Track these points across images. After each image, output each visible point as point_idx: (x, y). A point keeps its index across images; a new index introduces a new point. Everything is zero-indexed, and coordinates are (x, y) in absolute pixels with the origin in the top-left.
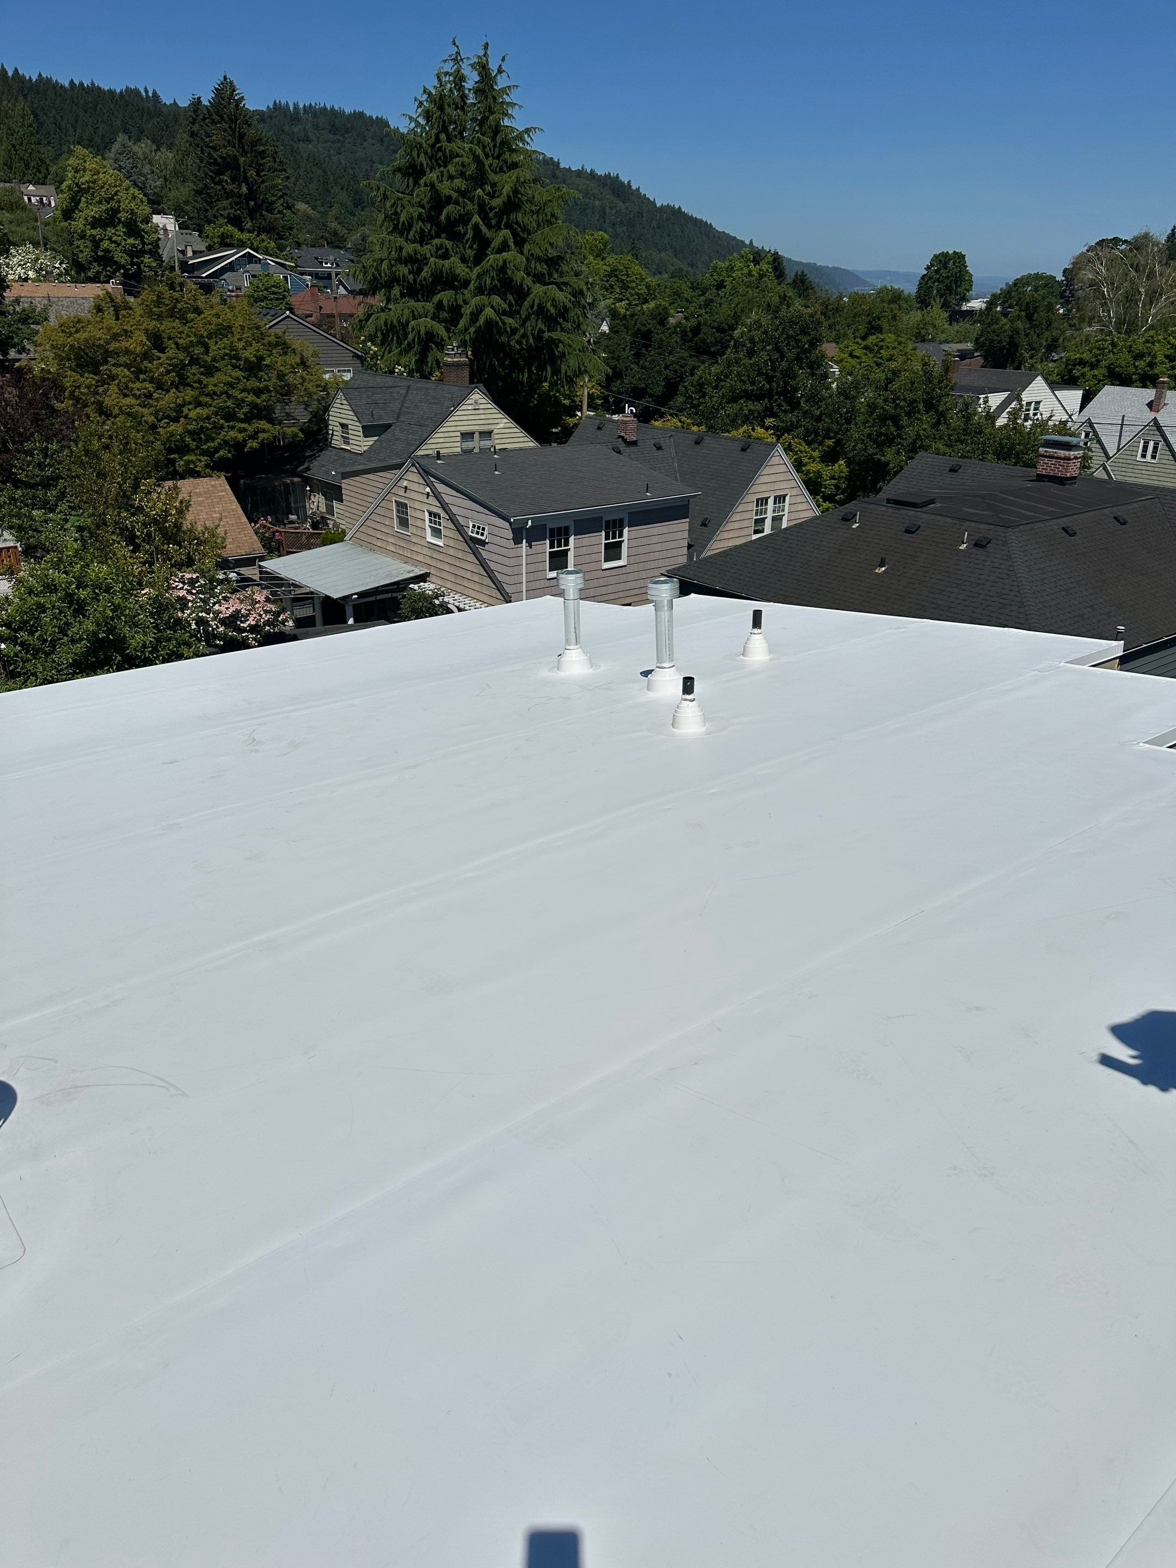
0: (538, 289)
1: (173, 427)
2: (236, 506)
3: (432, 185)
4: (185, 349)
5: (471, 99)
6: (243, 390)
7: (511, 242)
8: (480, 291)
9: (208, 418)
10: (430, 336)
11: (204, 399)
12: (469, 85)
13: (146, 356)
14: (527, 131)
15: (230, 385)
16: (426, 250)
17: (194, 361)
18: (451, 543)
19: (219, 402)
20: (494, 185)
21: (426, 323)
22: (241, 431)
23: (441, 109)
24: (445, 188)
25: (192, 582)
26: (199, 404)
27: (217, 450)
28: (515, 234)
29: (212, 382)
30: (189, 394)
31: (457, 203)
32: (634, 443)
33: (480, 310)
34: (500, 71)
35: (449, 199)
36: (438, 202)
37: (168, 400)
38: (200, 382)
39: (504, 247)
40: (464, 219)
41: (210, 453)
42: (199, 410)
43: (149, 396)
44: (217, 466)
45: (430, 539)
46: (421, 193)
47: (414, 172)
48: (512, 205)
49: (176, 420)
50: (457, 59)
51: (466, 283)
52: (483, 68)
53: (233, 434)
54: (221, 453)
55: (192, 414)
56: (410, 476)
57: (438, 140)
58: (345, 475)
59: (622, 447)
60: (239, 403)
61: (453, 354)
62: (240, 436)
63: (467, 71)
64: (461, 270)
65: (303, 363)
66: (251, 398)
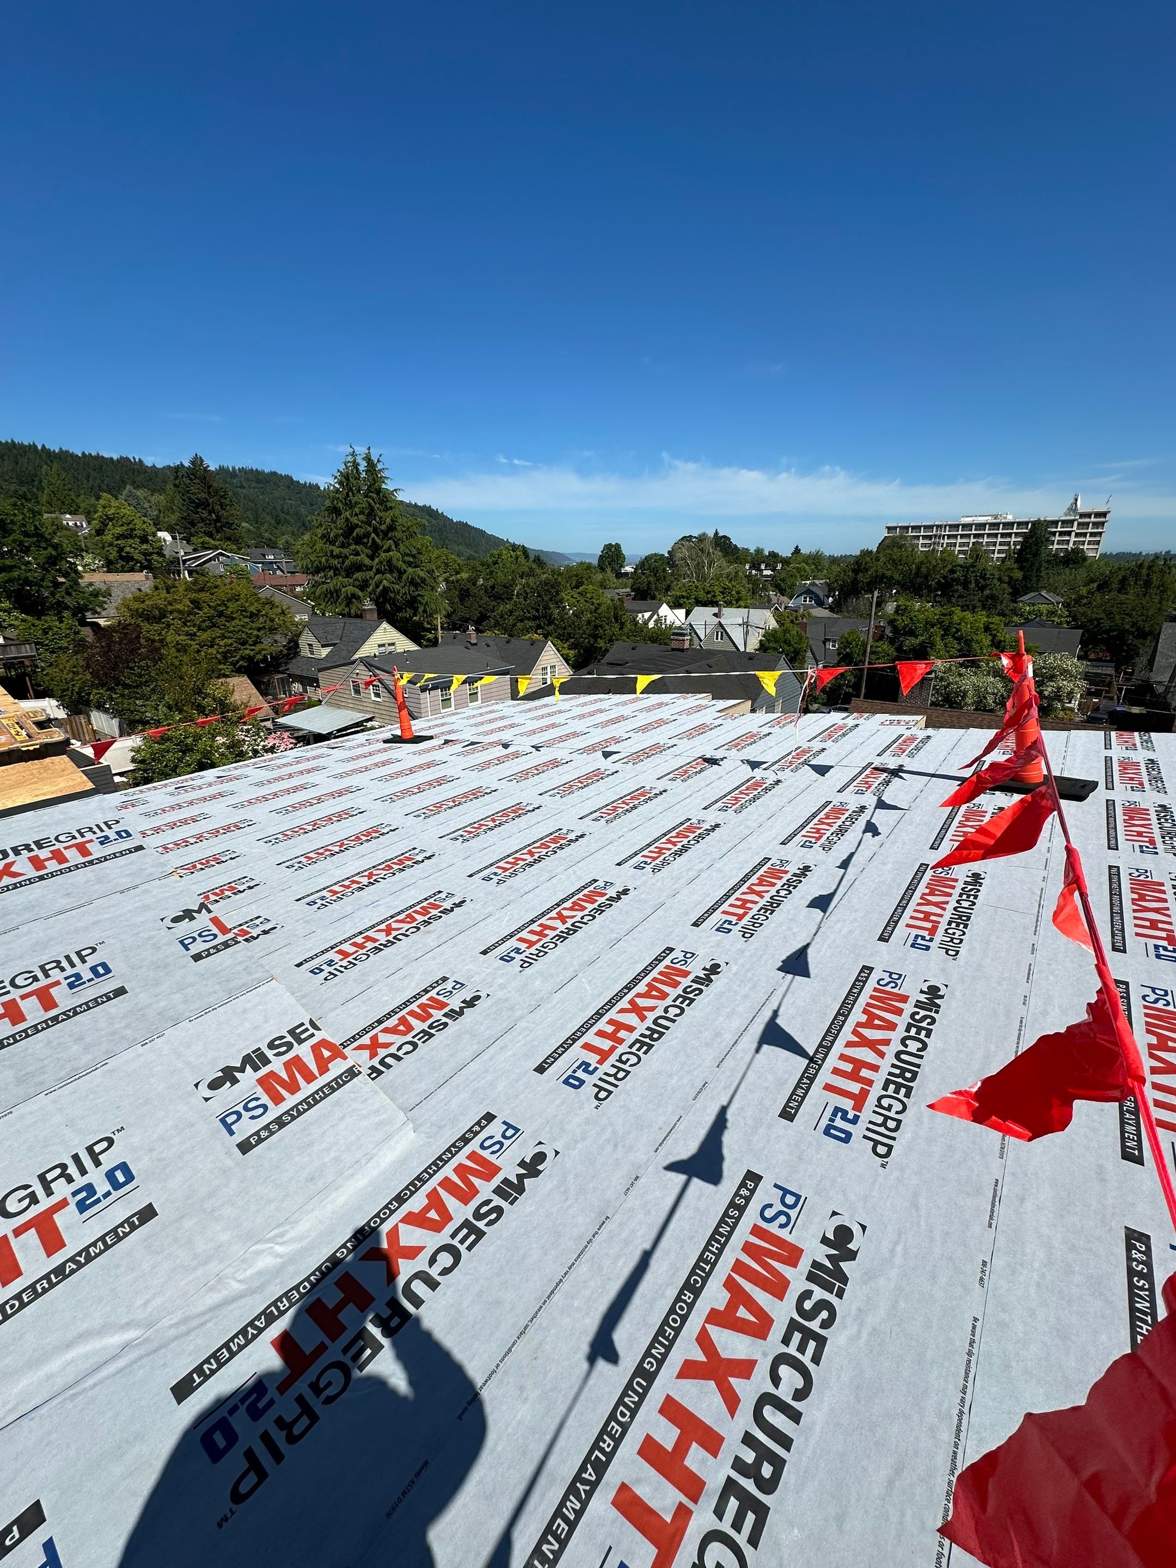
0: (410, 570)
2: (255, 691)
10: (354, 596)
12: (361, 468)
16: (346, 551)
18: (387, 699)
20: (381, 518)
21: (351, 589)
22: (252, 650)
24: (354, 520)
28: (395, 542)
31: (361, 527)
32: (475, 644)
33: (381, 582)
34: (379, 461)
35: (357, 526)
36: (351, 528)
39: (388, 550)
40: (367, 535)
50: (353, 454)
52: (368, 459)
57: (348, 495)
58: (320, 670)
59: (469, 646)
61: (368, 605)
63: (359, 459)
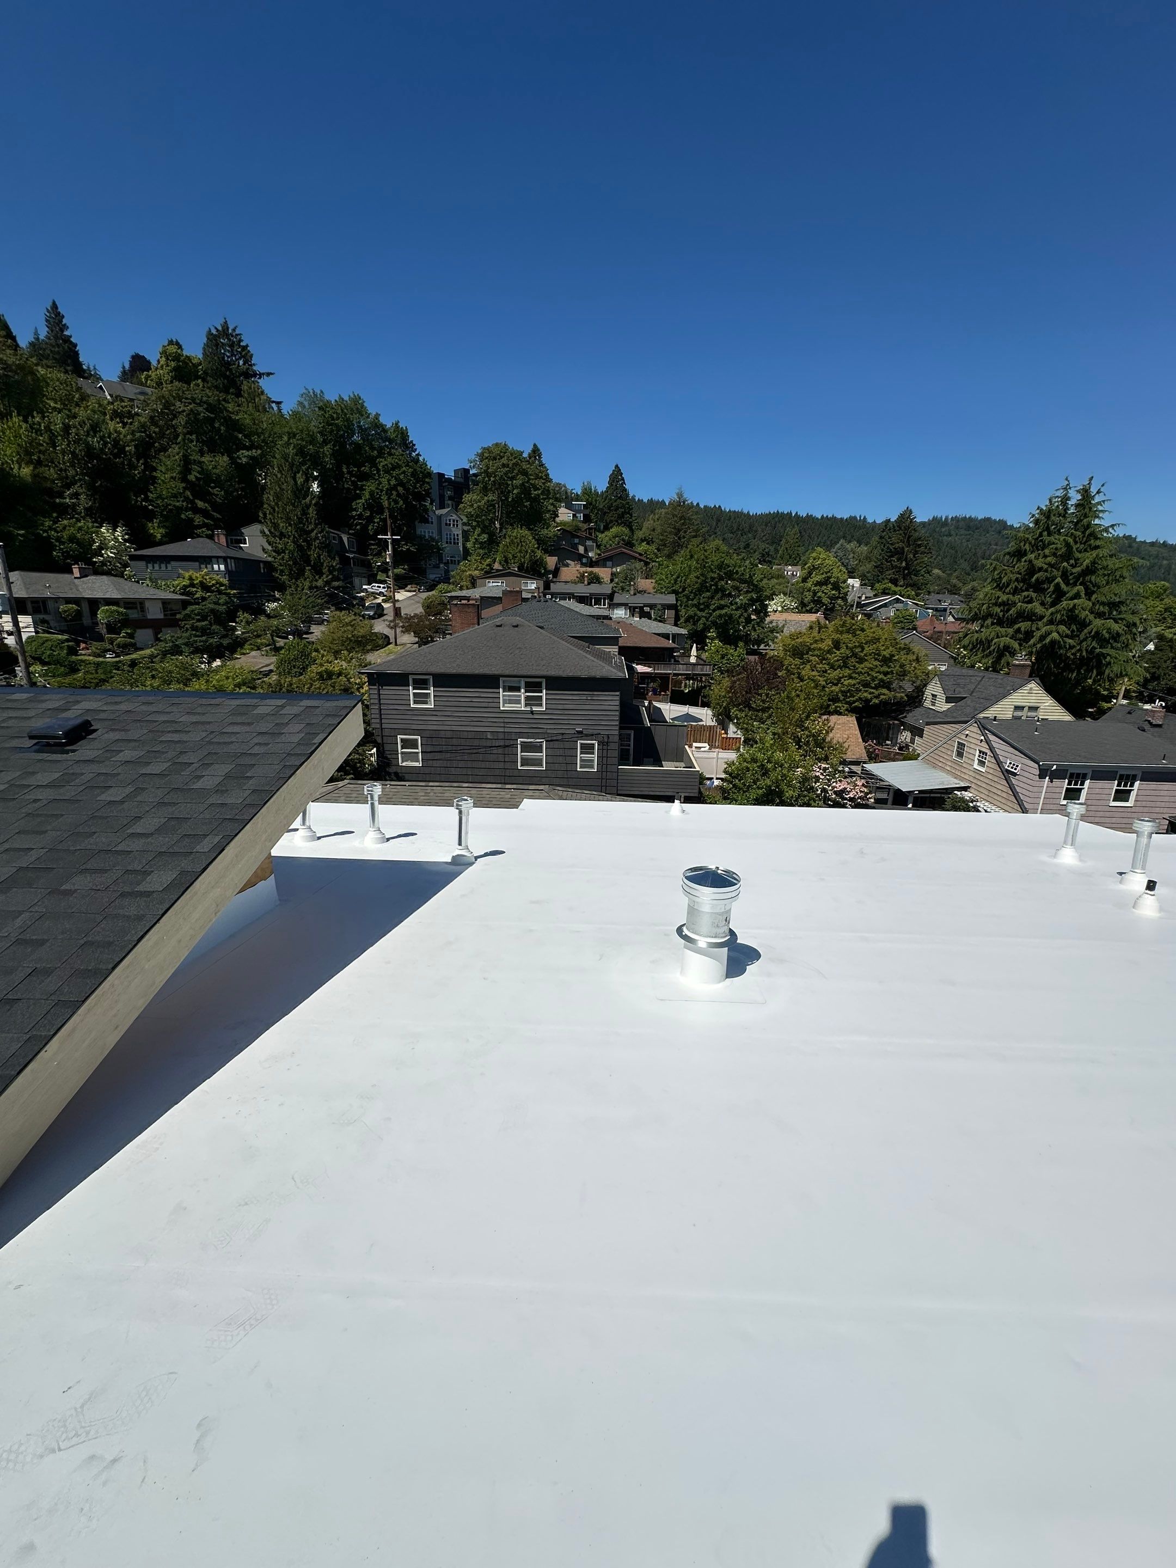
0: (1098, 622)
1: (834, 688)
2: (858, 732)
3: (1030, 561)
4: (851, 649)
5: (1072, 510)
6: (877, 672)
7: (1083, 594)
8: (1051, 622)
9: (854, 685)
10: (1007, 648)
11: (854, 675)
12: (1072, 502)
13: (829, 652)
14: (1112, 526)
15: (871, 669)
16: (1016, 598)
17: (855, 655)
18: (991, 771)
19: (862, 677)
20: (1077, 560)
21: (1005, 641)
22: (870, 693)
23: (1048, 517)
24: (1039, 563)
25: (825, 769)
26: (850, 677)
27: (854, 702)
28: (1086, 589)
29: (860, 667)
30: (847, 672)
31: (1046, 571)
32: (1159, 726)
33: (1048, 633)
34: (1098, 492)
35: (1041, 569)
36: (1032, 570)
37: (834, 674)
38: (854, 666)
39: (1077, 596)
40: (1050, 580)
41: (850, 703)
42: (850, 681)
43: (825, 671)
44: (852, 711)
45: (976, 766)
46: (1022, 566)
47: (1019, 554)
48: (1090, 571)
49: (836, 685)
50: (1067, 488)
51: (1042, 617)
52: (1085, 493)
53: (865, 694)
54: (856, 704)
55: (846, 683)
56: (971, 728)
57: (1041, 535)
58: (928, 724)
59: (1147, 727)
60: (873, 679)
61: (1021, 659)
62: (869, 696)
63: (1072, 493)
64: (1039, 610)
65: (917, 660)
66: (881, 676)
